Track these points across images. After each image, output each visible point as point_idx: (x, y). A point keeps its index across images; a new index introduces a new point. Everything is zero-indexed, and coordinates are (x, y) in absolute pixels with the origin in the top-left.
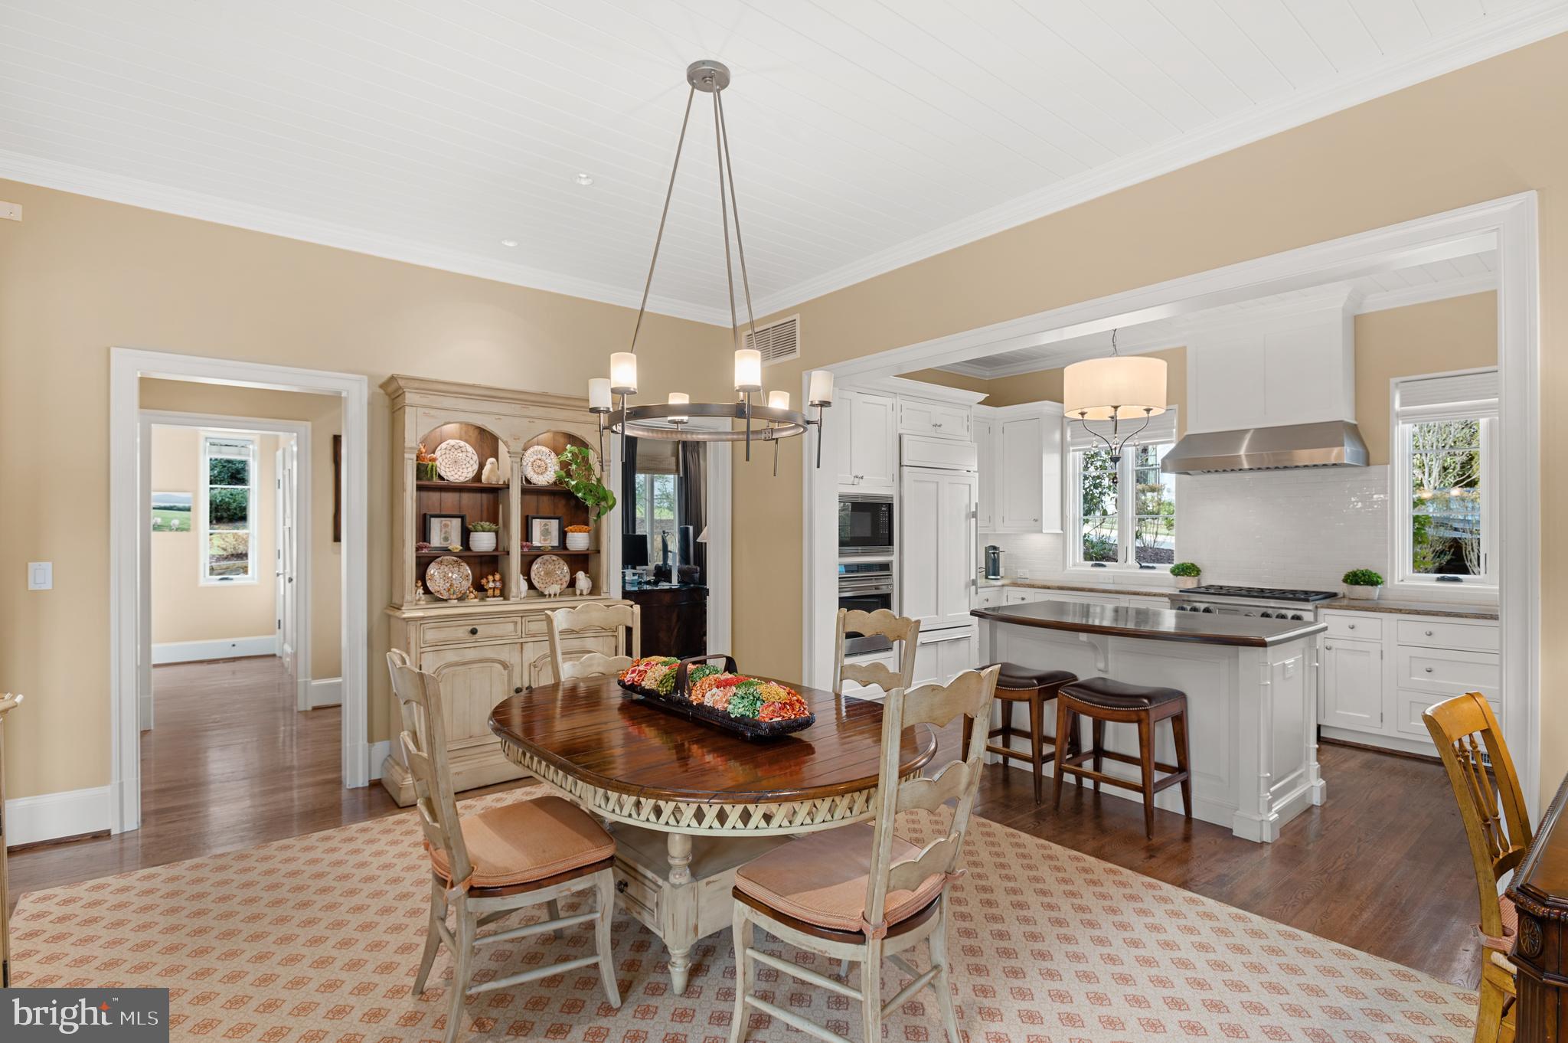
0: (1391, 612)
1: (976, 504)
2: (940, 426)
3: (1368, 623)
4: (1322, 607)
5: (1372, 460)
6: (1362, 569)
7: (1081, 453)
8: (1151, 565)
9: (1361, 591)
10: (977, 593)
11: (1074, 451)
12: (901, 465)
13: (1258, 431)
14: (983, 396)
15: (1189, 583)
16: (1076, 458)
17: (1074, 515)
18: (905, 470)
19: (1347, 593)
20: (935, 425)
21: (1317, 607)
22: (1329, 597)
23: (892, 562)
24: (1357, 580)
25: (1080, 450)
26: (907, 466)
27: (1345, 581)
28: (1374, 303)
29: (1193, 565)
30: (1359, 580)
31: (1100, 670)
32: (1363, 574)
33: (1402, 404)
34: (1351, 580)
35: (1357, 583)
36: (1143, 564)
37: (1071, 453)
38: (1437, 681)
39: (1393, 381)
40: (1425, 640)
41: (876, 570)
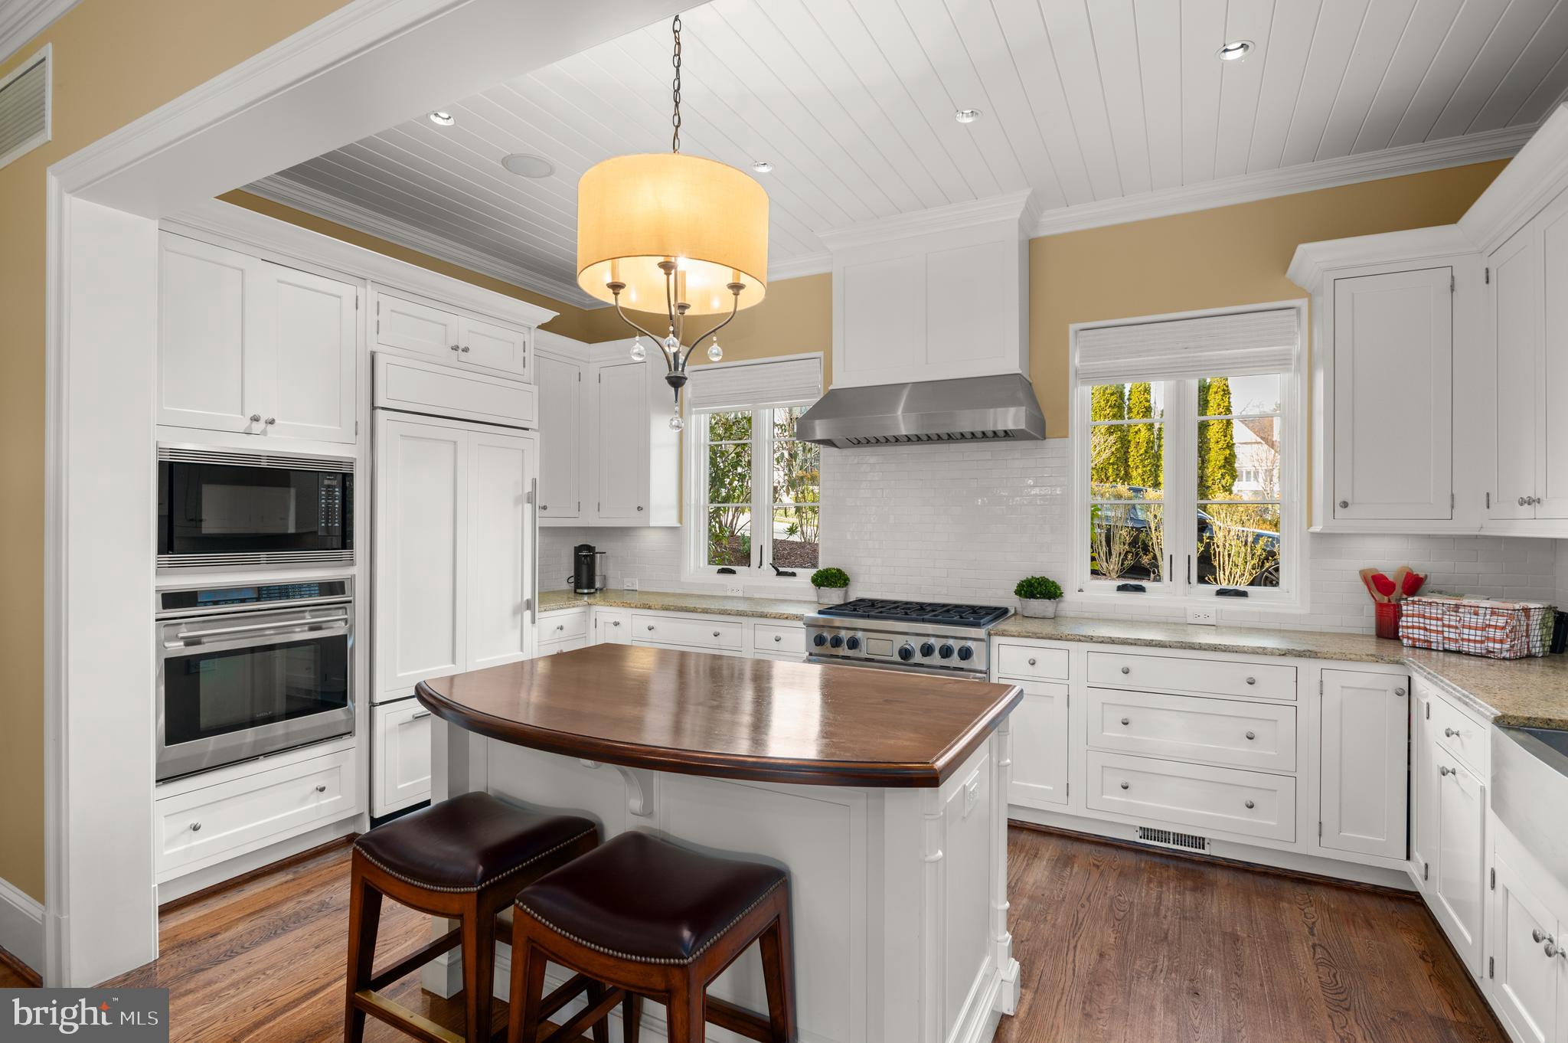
0: (1080, 641)
1: (534, 482)
2: (466, 350)
3: (1052, 657)
4: (996, 634)
5: (1048, 432)
6: (1037, 577)
7: (708, 416)
8: (790, 570)
9: (1037, 606)
10: (533, 622)
11: (698, 413)
12: (373, 408)
13: (917, 385)
14: (548, 315)
15: (834, 596)
16: (699, 426)
17: (698, 500)
18: (380, 414)
19: (1019, 610)
20: (455, 348)
21: (989, 635)
22: (999, 613)
23: (352, 579)
24: (1032, 592)
25: (704, 412)
26: (383, 408)
27: (1018, 592)
28: (1055, 223)
29: (838, 570)
30: (1035, 592)
31: (634, 814)
32: (1039, 584)
33: (1083, 359)
34: (1026, 592)
35: (1032, 596)
36: (781, 569)
37: (693, 417)
38: (1134, 737)
39: (1073, 327)
40: (1121, 680)
41: (310, 595)
